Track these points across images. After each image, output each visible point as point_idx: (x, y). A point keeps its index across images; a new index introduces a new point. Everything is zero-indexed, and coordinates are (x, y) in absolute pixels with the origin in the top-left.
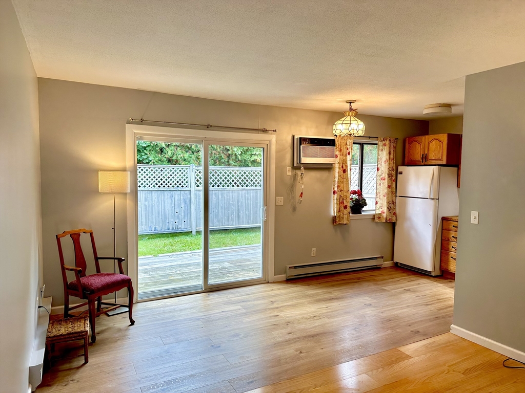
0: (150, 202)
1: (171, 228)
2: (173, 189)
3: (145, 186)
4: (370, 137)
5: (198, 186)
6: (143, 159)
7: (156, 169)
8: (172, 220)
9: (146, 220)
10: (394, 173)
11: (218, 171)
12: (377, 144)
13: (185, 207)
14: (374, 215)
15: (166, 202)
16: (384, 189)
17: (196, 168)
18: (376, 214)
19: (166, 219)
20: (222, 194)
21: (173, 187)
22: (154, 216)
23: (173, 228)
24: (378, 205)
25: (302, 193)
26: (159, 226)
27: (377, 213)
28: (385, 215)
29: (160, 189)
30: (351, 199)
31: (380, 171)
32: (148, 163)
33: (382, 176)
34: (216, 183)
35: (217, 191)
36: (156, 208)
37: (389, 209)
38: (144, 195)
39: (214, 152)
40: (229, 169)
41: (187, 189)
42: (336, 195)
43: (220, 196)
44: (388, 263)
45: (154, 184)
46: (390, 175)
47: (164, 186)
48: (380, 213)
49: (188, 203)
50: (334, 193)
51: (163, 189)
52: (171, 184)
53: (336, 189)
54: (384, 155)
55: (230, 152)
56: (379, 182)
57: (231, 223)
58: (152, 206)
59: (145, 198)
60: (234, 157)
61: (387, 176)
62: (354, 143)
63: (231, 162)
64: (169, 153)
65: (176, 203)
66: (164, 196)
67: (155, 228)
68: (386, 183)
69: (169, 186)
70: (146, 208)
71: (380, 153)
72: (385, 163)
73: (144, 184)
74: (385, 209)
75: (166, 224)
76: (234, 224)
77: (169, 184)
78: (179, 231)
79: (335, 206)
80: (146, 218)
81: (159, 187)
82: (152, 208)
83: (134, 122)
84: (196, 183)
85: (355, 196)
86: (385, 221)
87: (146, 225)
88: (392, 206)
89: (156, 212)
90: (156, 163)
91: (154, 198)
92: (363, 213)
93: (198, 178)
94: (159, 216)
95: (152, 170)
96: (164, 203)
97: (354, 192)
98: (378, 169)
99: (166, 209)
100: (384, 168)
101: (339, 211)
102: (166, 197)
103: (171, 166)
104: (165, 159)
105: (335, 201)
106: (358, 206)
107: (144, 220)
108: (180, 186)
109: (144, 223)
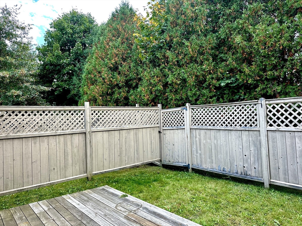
0: (219, 141)
1: (239, 172)
3: (214, 125)
5: (271, 125)
8: (241, 163)
9: (216, 159)
13: (255, 150)
15: (234, 143)
19: (234, 161)
21: (241, 125)
22: (222, 156)
23: (242, 173)
26: (228, 168)
29: (227, 128)
36: (224, 147)
38: (213, 134)
41: (257, 129)
45: (222, 123)
47: (231, 125)
49: (259, 146)
51: (230, 128)
52: (238, 123)
58: (221, 145)
59: (215, 137)
65: (244, 144)
66: (231, 135)
67: (224, 168)
69: (236, 125)
70: (215, 147)
73: (214, 123)
75: (234, 167)
77: (236, 123)
78: (248, 178)
80: (215, 156)
81: (227, 125)
82: (221, 148)
84: (268, 122)
87: (216, 163)
91: (222, 137)
93: (271, 115)
94: (227, 157)
96: (232, 144)
99: (234, 150)
102: (233, 137)
107: (214, 158)
108: (248, 125)
109: (214, 161)
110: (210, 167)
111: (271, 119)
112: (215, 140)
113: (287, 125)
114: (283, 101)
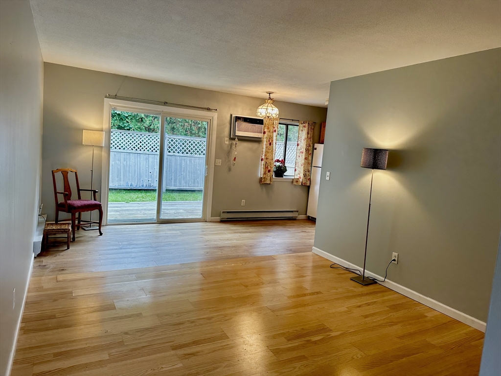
0: (128, 162)
1: (145, 185)
2: (148, 152)
3: (124, 149)
4: (293, 120)
5: (169, 152)
6: (125, 126)
7: (134, 135)
8: (146, 179)
9: (124, 177)
10: (311, 148)
11: (188, 140)
12: (298, 126)
14: (293, 179)
15: (142, 164)
16: (301, 160)
17: (169, 137)
18: (295, 179)
19: (141, 177)
20: (190, 160)
21: (148, 151)
22: (130, 174)
23: (146, 186)
24: (297, 172)
25: (235, 158)
26: (135, 183)
27: (296, 177)
28: (301, 180)
29: (137, 152)
30: (275, 165)
31: (299, 147)
32: (129, 130)
33: (301, 151)
34: (185, 151)
35: (186, 158)
36: (133, 167)
37: (305, 175)
38: (123, 156)
39: (186, 124)
40: (197, 139)
42: (263, 161)
43: (188, 162)
44: (302, 217)
45: (132, 147)
46: (307, 150)
47: (140, 150)
48: (298, 178)
50: (262, 160)
51: (140, 152)
52: (146, 149)
53: (263, 157)
54: (304, 135)
55: (199, 126)
56: (298, 154)
57: (197, 185)
58: (130, 165)
59: (124, 158)
60: (203, 130)
61: (305, 151)
62: (279, 124)
63: (201, 134)
64: (147, 123)
65: (150, 164)
66: (140, 158)
67: (131, 184)
68: (304, 156)
69: (144, 150)
70: (124, 167)
71: (300, 132)
72: (304, 140)
73: (124, 147)
74: (302, 175)
75: (140, 182)
76: (199, 186)
77: (144, 149)
78: (152, 188)
79: (262, 170)
80: (124, 175)
81: (136, 150)
82: (129, 168)
83: (110, 97)
84: (168, 150)
85: (278, 164)
86: (301, 184)
87: (124, 181)
88: (307, 173)
89: (133, 171)
90: (135, 130)
91: (131, 159)
92: (284, 177)
93: (170, 145)
94: (135, 175)
95: (131, 136)
96: (140, 164)
97: (278, 161)
98: (298, 145)
99: (141, 169)
100: (303, 144)
101: (265, 173)
102: (142, 159)
103: (147, 133)
104: (144, 127)
105: (262, 166)
106: (280, 172)
107: (122, 177)
108: (154, 151)
109: (122, 179)
110: (117, 185)
111: (170, 147)
112: (124, 161)
113: (178, 153)
114: (178, 137)
